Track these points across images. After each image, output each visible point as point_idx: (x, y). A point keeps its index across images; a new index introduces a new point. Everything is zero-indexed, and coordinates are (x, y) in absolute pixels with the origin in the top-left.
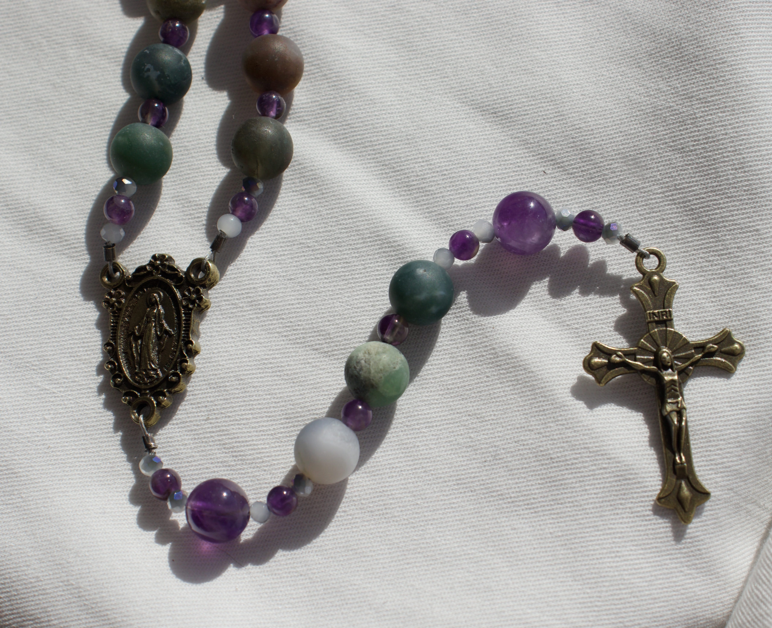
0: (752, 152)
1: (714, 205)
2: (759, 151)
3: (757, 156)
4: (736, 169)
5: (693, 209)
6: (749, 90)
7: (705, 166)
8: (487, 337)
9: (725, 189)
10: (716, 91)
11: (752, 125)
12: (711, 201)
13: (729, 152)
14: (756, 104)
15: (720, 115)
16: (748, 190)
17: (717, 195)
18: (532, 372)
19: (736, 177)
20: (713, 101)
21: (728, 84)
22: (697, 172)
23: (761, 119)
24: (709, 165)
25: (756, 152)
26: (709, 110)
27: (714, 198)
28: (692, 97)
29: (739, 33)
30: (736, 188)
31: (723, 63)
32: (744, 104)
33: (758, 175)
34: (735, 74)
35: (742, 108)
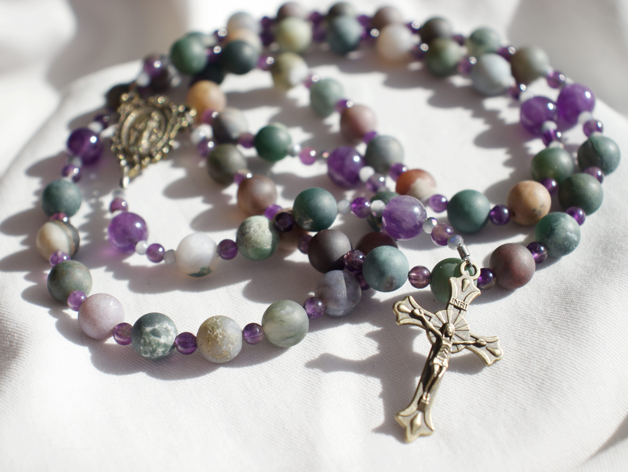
0: (560, 367)
1: (511, 379)
2: (565, 370)
3: (561, 371)
4: (542, 370)
5: (497, 373)
6: (588, 335)
7: (525, 357)
8: (317, 350)
9: (526, 376)
10: (567, 324)
11: (573, 353)
12: (512, 376)
13: (546, 358)
14: (586, 345)
15: (558, 337)
16: (539, 386)
17: (518, 375)
18: (321, 382)
19: (538, 374)
20: (561, 328)
21: (577, 324)
22: (517, 357)
23: (581, 355)
24: (528, 358)
25: (562, 368)
26: (555, 332)
27: (515, 376)
28: (551, 320)
29: (608, 304)
30: (533, 379)
31: (585, 312)
32: (578, 340)
33: (552, 381)
34: (587, 322)
35: (575, 342)
